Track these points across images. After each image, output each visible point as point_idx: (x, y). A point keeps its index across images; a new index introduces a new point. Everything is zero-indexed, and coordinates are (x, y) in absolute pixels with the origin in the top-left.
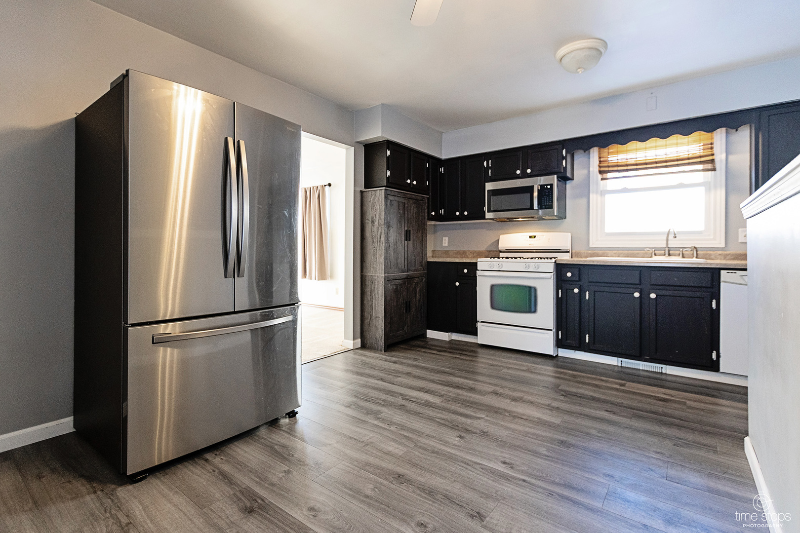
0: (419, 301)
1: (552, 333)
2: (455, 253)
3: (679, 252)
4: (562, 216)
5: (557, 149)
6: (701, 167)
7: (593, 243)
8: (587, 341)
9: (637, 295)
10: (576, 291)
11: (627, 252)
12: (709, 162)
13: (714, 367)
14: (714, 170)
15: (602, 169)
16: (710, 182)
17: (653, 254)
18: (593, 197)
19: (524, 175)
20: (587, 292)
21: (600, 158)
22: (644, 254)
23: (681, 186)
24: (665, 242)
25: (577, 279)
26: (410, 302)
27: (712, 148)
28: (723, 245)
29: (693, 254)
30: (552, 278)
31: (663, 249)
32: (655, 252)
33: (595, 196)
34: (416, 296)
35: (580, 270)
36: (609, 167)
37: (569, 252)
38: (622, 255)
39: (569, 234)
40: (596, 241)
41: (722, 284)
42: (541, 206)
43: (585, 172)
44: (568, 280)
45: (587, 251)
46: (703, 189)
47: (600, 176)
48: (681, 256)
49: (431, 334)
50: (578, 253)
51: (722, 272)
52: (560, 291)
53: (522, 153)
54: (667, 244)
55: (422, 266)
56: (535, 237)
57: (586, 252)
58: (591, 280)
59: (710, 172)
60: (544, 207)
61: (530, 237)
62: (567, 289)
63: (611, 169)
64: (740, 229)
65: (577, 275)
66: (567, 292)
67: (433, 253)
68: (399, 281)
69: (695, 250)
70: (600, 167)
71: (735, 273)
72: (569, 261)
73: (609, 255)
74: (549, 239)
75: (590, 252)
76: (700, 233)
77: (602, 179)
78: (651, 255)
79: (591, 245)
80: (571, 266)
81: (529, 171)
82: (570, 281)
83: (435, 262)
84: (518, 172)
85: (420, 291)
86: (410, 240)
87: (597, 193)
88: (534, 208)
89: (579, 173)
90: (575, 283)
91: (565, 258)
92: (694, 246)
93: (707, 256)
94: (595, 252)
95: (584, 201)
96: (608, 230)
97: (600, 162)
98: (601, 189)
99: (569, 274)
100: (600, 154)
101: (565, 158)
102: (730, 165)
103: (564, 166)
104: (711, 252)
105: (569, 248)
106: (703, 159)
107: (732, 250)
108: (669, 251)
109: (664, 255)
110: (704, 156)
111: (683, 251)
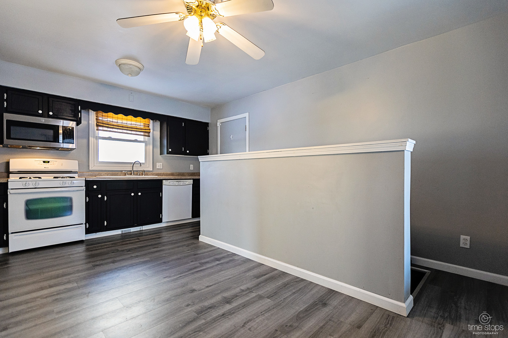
1: (84, 225)
3: (137, 173)
5: (74, 104)
6: (142, 133)
7: (92, 168)
8: (105, 225)
9: (133, 194)
10: (100, 196)
12: (147, 133)
14: (149, 136)
15: (98, 124)
16: (147, 141)
17: (127, 174)
18: (92, 139)
20: (106, 197)
21: (97, 117)
23: (136, 141)
27: (149, 127)
28: (152, 170)
29: (143, 174)
30: (85, 190)
31: (131, 171)
36: (101, 123)
37: (77, 173)
39: (77, 161)
40: (93, 166)
41: (163, 186)
44: (95, 190)
45: (88, 173)
46: (143, 144)
47: (96, 128)
51: (164, 181)
52: (87, 198)
54: (133, 169)
58: (108, 189)
59: (146, 137)
61: (44, 162)
62: (93, 196)
64: (157, 163)
66: (93, 198)
69: (144, 172)
70: (97, 122)
71: (168, 181)
73: (102, 175)
75: (90, 173)
76: (144, 163)
77: (97, 130)
78: (125, 175)
79: (90, 169)
81: (51, 113)
84: (40, 112)
87: (93, 137)
88: (59, 142)
92: (143, 170)
94: (93, 173)
95: (85, 141)
96: (101, 159)
97: (97, 119)
98: (97, 135)
99: (95, 187)
100: (97, 114)
101: (80, 112)
102: (154, 135)
103: (80, 117)
104: (148, 173)
105: (77, 170)
106: (145, 131)
107: (155, 172)
108: (134, 172)
109: (131, 174)
110: (145, 129)
111: (139, 172)
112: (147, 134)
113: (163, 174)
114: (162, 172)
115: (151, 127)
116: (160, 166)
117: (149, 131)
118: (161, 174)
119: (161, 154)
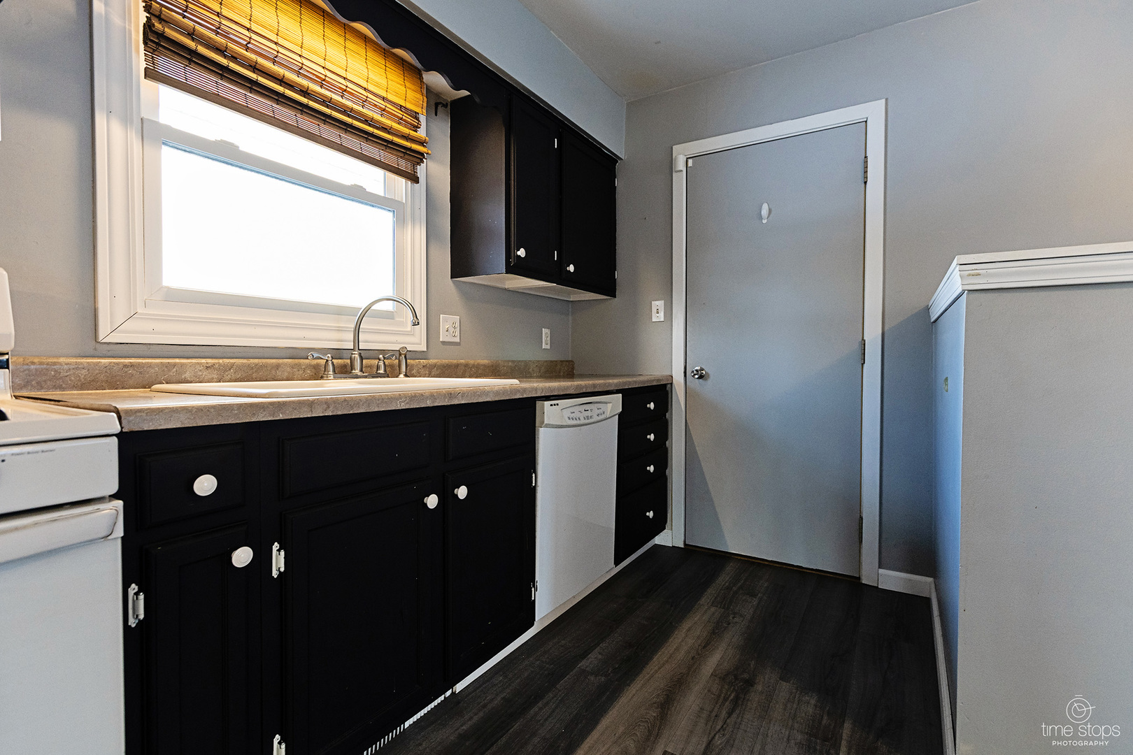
7: (117, 327)
11: (245, 361)
14: (415, 179)
16: (403, 204)
17: (330, 367)
27: (416, 129)
28: (423, 347)
29: (400, 365)
32: (330, 362)
37: (6, 364)
38: (228, 375)
40: (127, 318)
48: (382, 371)
52: (134, 588)
57: (83, 362)
64: (441, 315)
69: (403, 357)
71: (558, 405)
75: (105, 362)
77: (150, 74)
79: (106, 335)
92: (402, 346)
94: (127, 362)
98: (142, 113)
109: (350, 371)
111: (384, 358)
112: (403, 165)
116: (450, 330)
117: (423, 149)
119: (455, 274)
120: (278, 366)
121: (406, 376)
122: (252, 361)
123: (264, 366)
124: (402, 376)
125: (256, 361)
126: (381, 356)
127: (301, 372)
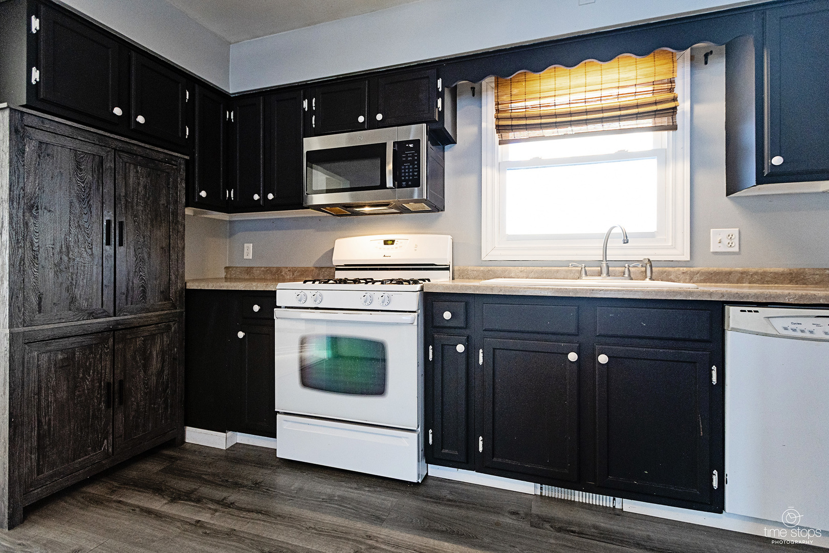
0: (160, 373)
1: (415, 435)
2: (263, 271)
3: (622, 269)
4: (436, 206)
5: (428, 77)
6: (649, 122)
7: (488, 254)
8: (481, 449)
9: (573, 357)
10: (460, 348)
11: (540, 268)
12: (668, 113)
13: (715, 503)
14: (674, 127)
15: (502, 123)
16: (666, 149)
17: (583, 272)
18: (487, 173)
19: (372, 124)
20: (481, 351)
21: (497, 104)
22: (567, 271)
23: (622, 156)
24: (601, 252)
25: (462, 325)
26: (121, 383)
27: (671, 90)
28: (687, 257)
29: (646, 272)
30: (416, 323)
32: (583, 269)
33: (489, 170)
34: (146, 367)
35: (467, 304)
36: (511, 118)
37: (448, 269)
38: (532, 275)
39: (450, 237)
40: (491, 251)
41: (729, 336)
42: (399, 182)
43: (475, 129)
44: (445, 327)
45: (478, 268)
46: (653, 162)
47: (497, 137)
48: (626, 275)
49: (195, 436)
50: (463, 271)
51: (732, 312)
52: (431, 347)
53: (369, 83)
54: (605, 254)
55: (167, 298)
56: (393, 241)
57: (475, 268)
58: (487, 326)
59: (666, 132)
60: (404, 183)
61: (386, 243)
62: (443, 345)
63: (515, 122)
64: (712, 230)
65: (462, 317)
66: (444, 351)
67: (227, 272)
68: (80, 339)
69: (648, 266)
70: (498, 119)
71: (757, 312)
72: (447, 287)
73: (512, 275)
74: (416, 246)
75: (482, 268)
76: (651, 235)
77: (501, 142)
78: (578, 275)
79: (485, 257)
80: (452, 298)
81: (379, 117)
82: (450, 328)
83: (201, 290)
84: (361, 119)
85: (163, 352)
86: (121, 244)
87: (493, 166)
88: (388, 186)
89: (464, 132)
90: (458, 331)
91: (440, 281)
92: (646, 257)
93: (664, 275)
94: (489, 268)
95: (472, 180)
96: (510, 230)
97: (498, 111)
98: (500, 160)
99: (447, 315)
100: (497, 97)
101: (441, 95)
102: (695, 121)
103: (440, 109)
104: (670, 269)
105: (448, 261)
106: (654, 108)
107: (702, 266)
108: (608, 267)
109: (600, 274)
110: (656, 103)
111: (629, 266)
112: (664, 121)
113: (742, 273)
114: (737, 266)
115: (682, 89)
116: (726, 241)
117: (672, 105)
118: (730, 273)
120: (558, 271)
121: (651, 279)
122: (544, 268)
123: (550, 271)
124: (648, 279)
125: (546, 268)
126: (627, 265)
127: (572, 275)
